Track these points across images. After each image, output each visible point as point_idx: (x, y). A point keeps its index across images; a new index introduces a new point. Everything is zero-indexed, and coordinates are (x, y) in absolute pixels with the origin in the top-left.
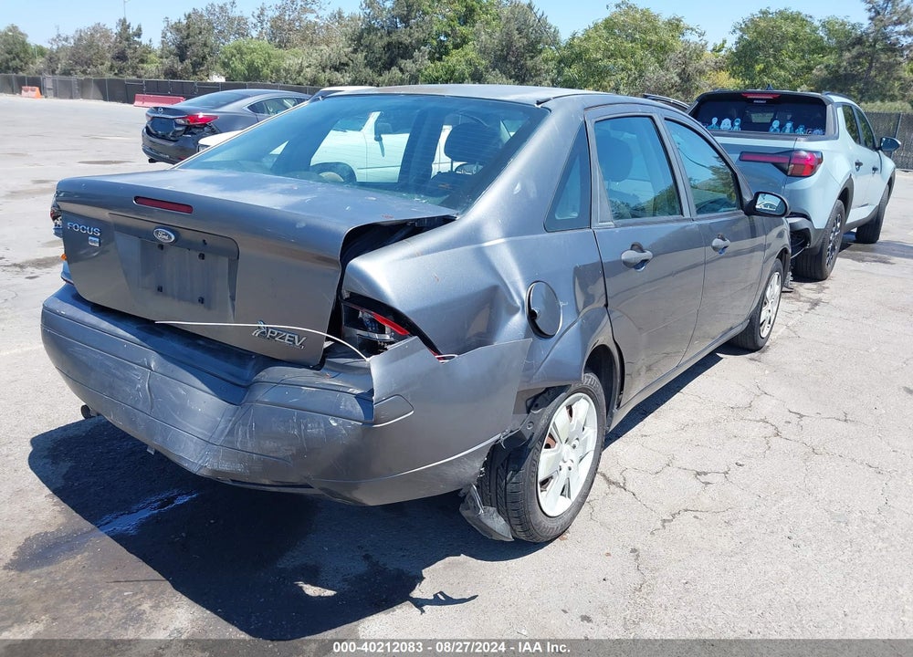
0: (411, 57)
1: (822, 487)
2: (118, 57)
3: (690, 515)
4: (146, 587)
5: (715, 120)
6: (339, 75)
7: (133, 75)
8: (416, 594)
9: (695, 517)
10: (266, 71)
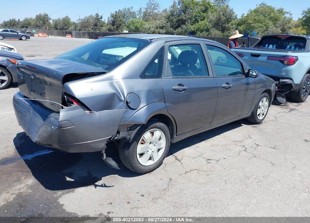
0: (185, 24)
1: (248, 167)
2: (95, 25)
3: (197, 171)
4: (25, 173)
5: (267, 45)
6: (162, 30)
7: (99, 30)
8: (97, 183)
9: (198, 172)
10: (141, 29)
